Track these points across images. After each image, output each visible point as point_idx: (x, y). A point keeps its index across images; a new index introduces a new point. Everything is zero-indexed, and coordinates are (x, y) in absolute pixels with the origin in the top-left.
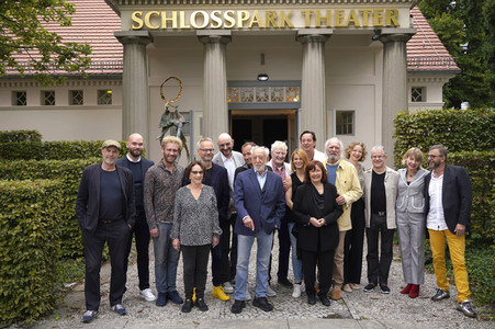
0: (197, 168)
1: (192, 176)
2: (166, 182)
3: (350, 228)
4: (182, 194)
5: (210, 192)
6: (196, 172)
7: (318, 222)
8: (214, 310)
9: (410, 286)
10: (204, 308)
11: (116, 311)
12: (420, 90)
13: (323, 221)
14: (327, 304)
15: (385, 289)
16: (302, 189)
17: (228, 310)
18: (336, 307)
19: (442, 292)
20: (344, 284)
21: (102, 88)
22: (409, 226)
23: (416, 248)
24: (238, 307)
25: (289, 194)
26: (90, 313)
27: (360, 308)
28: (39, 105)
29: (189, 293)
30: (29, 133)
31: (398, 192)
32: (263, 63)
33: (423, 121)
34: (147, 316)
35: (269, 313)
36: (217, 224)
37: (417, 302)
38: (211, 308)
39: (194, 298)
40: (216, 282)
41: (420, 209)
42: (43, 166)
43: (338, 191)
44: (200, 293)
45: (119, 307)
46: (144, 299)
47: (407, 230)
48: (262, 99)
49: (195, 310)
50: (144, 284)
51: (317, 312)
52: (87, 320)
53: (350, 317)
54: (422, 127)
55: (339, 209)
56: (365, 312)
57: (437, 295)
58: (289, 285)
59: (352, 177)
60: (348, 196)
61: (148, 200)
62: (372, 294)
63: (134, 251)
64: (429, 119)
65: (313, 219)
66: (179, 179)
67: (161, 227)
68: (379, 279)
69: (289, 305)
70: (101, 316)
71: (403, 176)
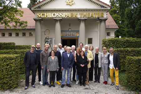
0: (53, 52)
1: (52, 54)
2: (45, 55)
3: (90, 67)
4: (50, 58)
5: (56, 58)
7: (82, 66)
8: (57, 87)
9: (105, 81)
10: (54, 86)
11: (33, 87)
12: (109, 33)
13: (84, 65)
14: (84, 86)
15: (99, 82)
16: (79, 57)
17: (60, 87)
18: (87, 86)
20: (89, 81)
21: (30, 32)
22: (104, 67)
23: (106, 72)
24: (63, 86)
25: (75, 58)
26: (26, 87)
27: (93, 87)
28: (15, 36)
29: (51, 83)
30: (12, 43)
31: (102, 58)
32: (70, 26)
33: (109, 41)
34: (40, 88)
35: (70, 88)
36: (58, 66)
37: (107, 86)
38: (56, 86)
39: (52, 84)
40: (57, 80)
41: (107, 63)
42: (15, 51)
44: (53, 83)
45: (33, 86)
46: (40, 84)
47: (104, 68)
48: (70, 35)
49: (52, 87)
50: (40, 80)
51: (82, 88)
52: (26, 89)
53: (90, 89)
54: (109, 42)
55: (88, 62)
56: (94, 88)
57: (112, 84)
58: (75, 81)
59: (91, 54)
60: (90, 59)
61: (41, 60)
62: (96, 83)
63: (37, 72)
64: (111, 40)
65: (81, 65)
66: (49, 55)
67: (44, 66)
68: (97, 80)
69: (75, 86)
70: (29, 88)
71: (103, 54)
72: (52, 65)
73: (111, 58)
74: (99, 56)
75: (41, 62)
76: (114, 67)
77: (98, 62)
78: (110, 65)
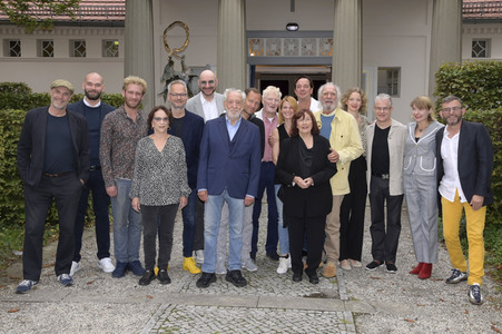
0: (161, 114)
2: (127, 132)
3: (348, 191)
4: (143, 145)
5: (177, 143)
6: (159, 119)
7: (304, 183)
8: (177, 284)
11: (61, 281)
13: (310, 181)
15: (392, 267)
18: (325, 285)
19: (459, 273)
20: (340, 259)
22: (419, 191)
23: (426, 218)
24: (206, 280)
27: (353, 287)
28: (34, 56)
29: (149, 263)
32: (293, 9)
33: (470, 74)
34: (96, 287)
35: (240, 290)
37: (428, 283)
38: (174, 281)
39: (156, 269)
40: (187, 253)
42: (3, 115)
43: (333, 147)
44: (163, 264)
45: (64, 276)
47: (415, 197)
49: (154, 283)
50: (103, 253)
53: (338, 297)
54: (468, 82)
55: (331, 167)
56: (357, 292)
57: (453, 277)
59: (350, 130)
60: (344, 153)
61: (104, 152)
64: (478, 72)
65: (298, 179)
67: (120, 185)
69: (268, 281)
70: (41, 287)
71: (411, 130)
72: (155, 176)
73: (451, 147)
74: (393, 142)
75: (105, 162)
76: (461, 194)
77: (387, 171)
78: (445, 182)
